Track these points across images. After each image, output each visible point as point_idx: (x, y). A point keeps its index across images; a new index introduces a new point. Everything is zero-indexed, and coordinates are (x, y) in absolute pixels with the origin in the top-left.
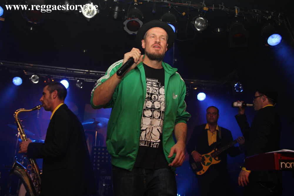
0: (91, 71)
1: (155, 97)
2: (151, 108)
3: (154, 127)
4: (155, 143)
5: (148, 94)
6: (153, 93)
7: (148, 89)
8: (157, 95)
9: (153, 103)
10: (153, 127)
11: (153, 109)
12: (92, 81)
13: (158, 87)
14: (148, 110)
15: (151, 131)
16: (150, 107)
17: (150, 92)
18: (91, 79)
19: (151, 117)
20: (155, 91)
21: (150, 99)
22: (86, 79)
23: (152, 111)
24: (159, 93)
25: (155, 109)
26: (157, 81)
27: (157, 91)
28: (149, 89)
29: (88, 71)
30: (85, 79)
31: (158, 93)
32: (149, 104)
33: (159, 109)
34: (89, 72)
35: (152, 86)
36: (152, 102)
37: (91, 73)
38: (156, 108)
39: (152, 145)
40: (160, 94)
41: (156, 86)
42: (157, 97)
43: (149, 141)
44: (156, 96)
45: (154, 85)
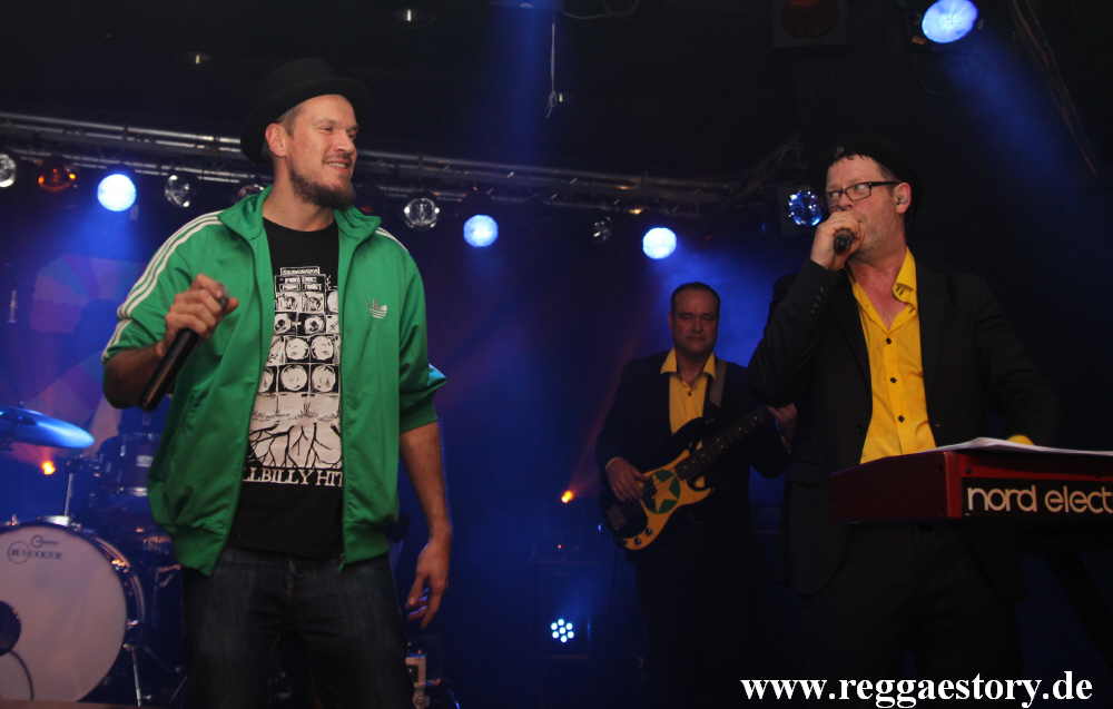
0: (223, 140)
1: (314, 324)
2: (306, 360)
3: (321, 420)
4: (328, 473)
5: (292, 316)
6: (309, 312)
7: (290, 302)
8: (322, 317)
9: (310, 344)
10: (316, 421)
11: (309, 363)
12: (229, 178)
13: (323, 291)
14: (293, 367)
15: (310, 435)
16: (300, 356)
17: (299, 311)
18: (222, 170)
19: (305, 388)
20: (315, 305)
21: (301, 331)
22: (206, 172)
23: (306, 368)
24: (327, 309)
25: (318, 363)
26: (318, 271)
27: (318, 303)
28: (293, 300)
29: (210, 138)
30: (200, 171)
31: (323, 312)
32: (298, 348)
33: (329, 361)
34: (216, 144)
35: (302, 288)
36: (305, 340)
37: (222, 149)
38: (322, 357)
39: (319, 478)
40: (332, 313)
41: (314, 287)
42: (320, 323)
43: (309, 466)
44: (317, 320)
45: (310, 287)
